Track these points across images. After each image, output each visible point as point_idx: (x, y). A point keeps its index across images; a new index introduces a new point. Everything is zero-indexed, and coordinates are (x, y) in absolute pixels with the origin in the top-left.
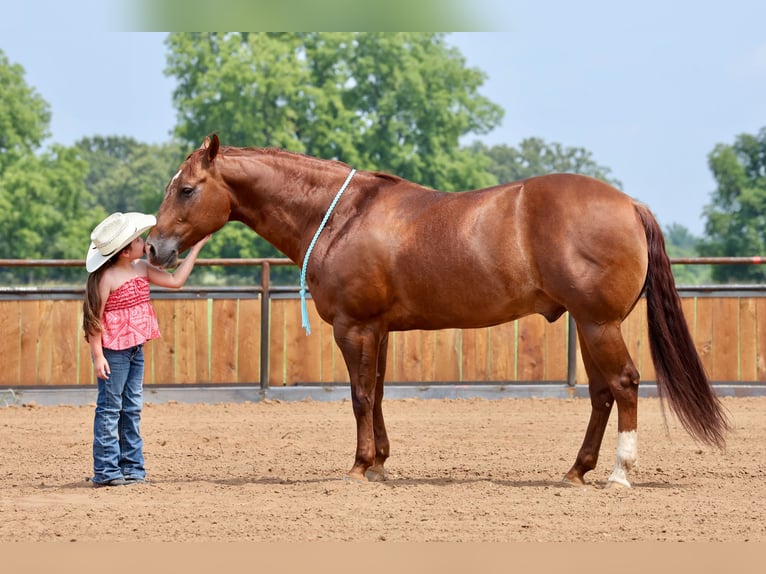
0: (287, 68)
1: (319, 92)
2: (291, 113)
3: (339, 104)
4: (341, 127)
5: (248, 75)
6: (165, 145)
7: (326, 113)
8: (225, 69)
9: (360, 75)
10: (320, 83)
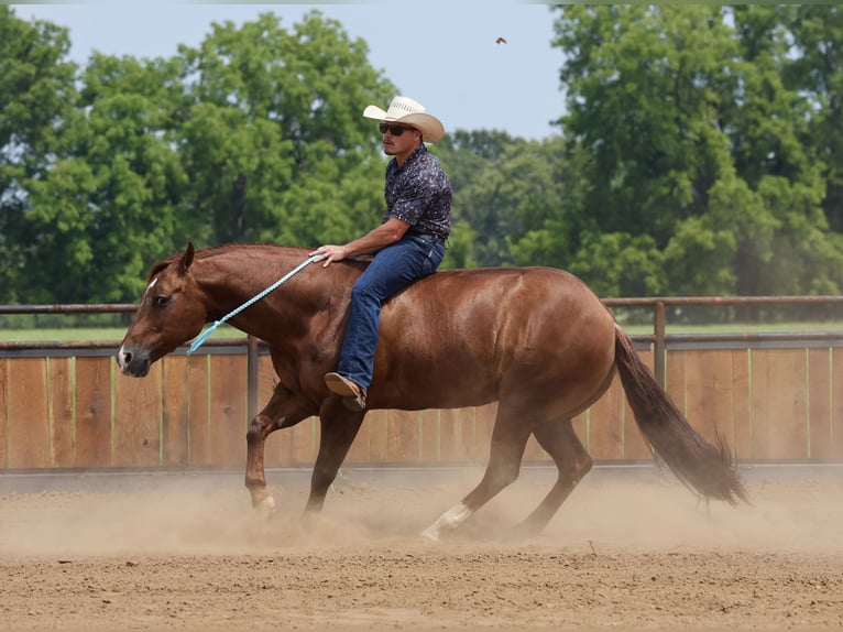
0: (707, 36)
1: (750, 67)
2: (712, 96)
3: (776, 82)
4: (779, 113)
5: (656, 47)
6: (545, 140)
7: (760, 95)
8: (624, 39)
9: (805, 41)
10: (750, 56)
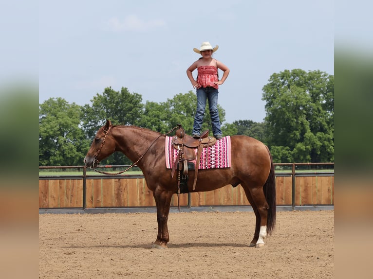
0: (303, 97)
1: (314, 104)
2: (305, 112)
3: (321, 108)
4: (321, 117)
5: (290, 99)
6: (262, 123)
7: (316, 112)
8: (282, 98)
9: (327, 99)
10: (314, 101)
